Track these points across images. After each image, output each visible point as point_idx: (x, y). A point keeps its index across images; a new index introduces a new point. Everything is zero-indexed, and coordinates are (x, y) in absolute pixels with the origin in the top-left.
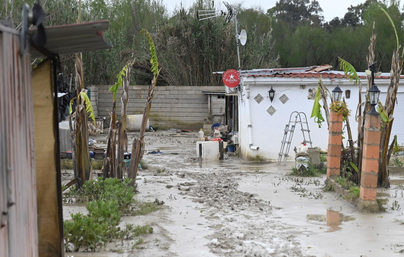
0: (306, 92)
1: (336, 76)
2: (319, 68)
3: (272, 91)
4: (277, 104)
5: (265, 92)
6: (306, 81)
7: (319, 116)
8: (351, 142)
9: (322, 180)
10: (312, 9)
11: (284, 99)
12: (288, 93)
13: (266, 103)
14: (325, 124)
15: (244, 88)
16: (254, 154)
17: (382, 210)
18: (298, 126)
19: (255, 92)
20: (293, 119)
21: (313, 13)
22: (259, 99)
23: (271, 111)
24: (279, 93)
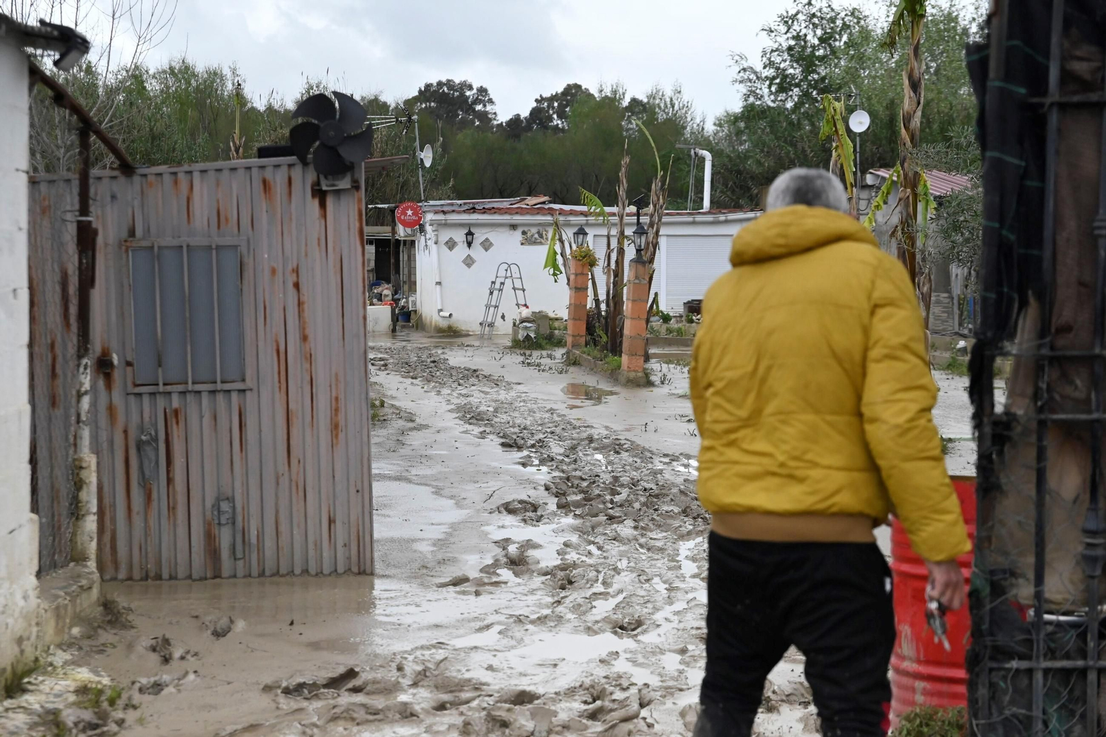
0: (517, 236)
1: (562, 212)
2: (531, 201)
3: (470, 234)
4: (477, 252)
5: (459, 236)
6: (517, 219)
7: (555, 267)
8: (597, 301)
9: (559, 353)
10: (477, 101)
11: (487, 245)
12: (493, 236)
13: (461, 251)
14: (562, 278)
15: (428, 228)
16: (444, 324)
17: (650, 384)
18: (508, 282)
19: (445, 235)
20: (502, 273)
21: (479, 107)
22: (451, 245)
23: (469, 262)
24: (480, 236)
